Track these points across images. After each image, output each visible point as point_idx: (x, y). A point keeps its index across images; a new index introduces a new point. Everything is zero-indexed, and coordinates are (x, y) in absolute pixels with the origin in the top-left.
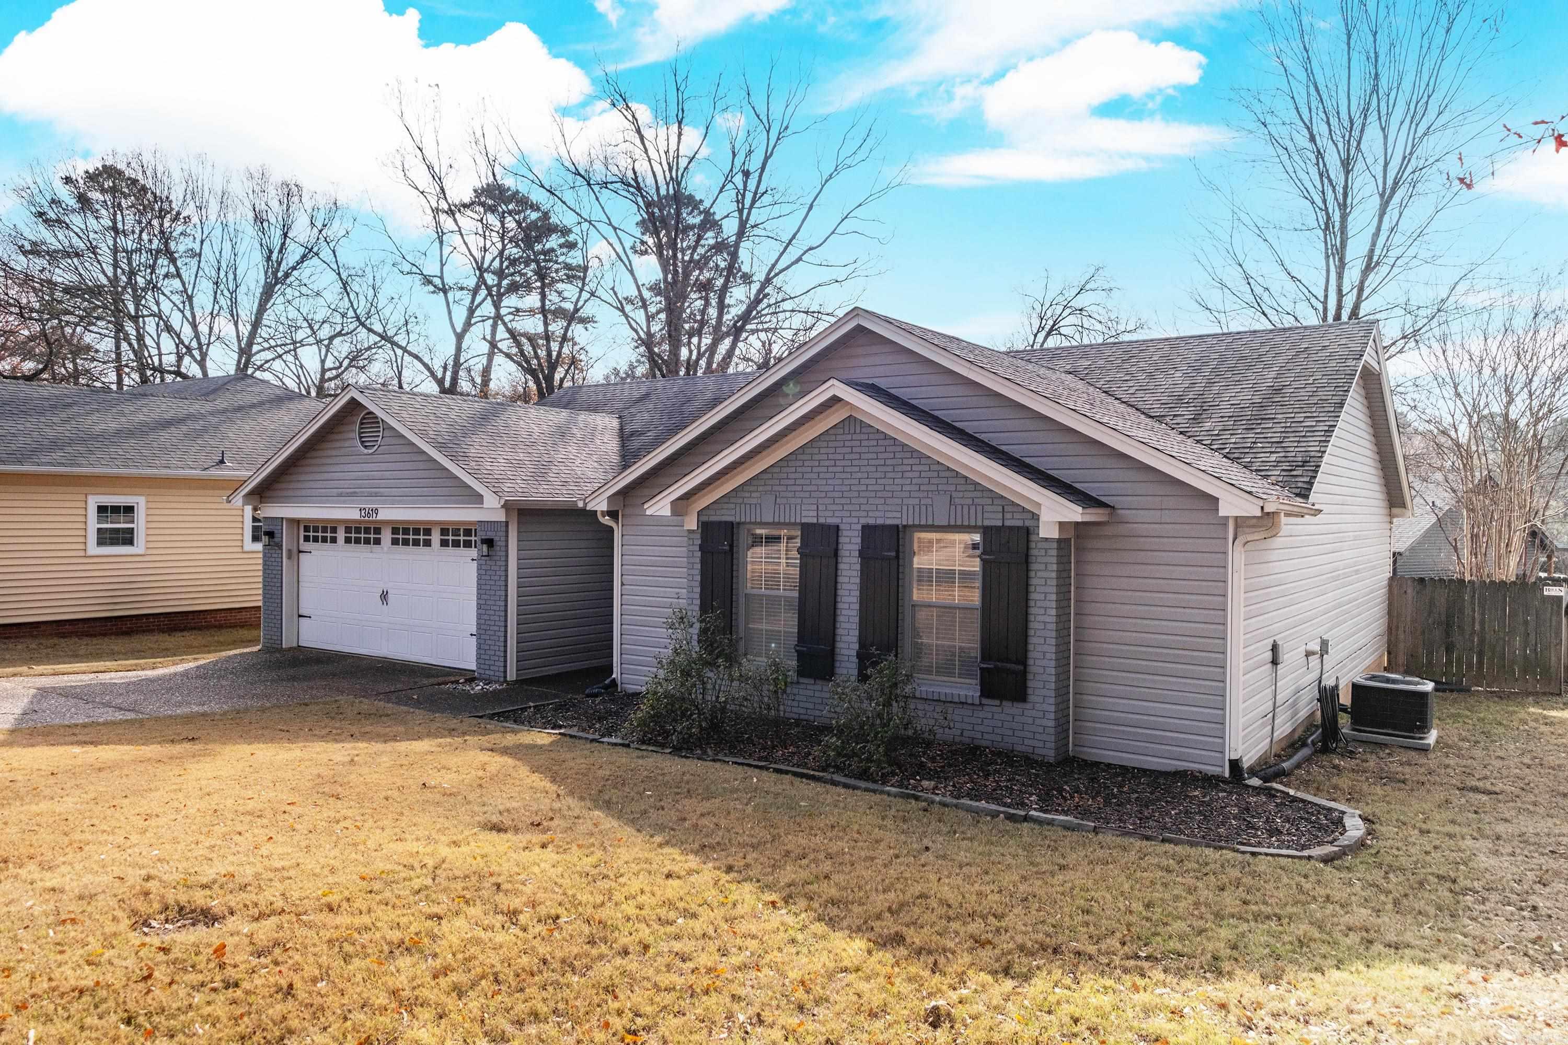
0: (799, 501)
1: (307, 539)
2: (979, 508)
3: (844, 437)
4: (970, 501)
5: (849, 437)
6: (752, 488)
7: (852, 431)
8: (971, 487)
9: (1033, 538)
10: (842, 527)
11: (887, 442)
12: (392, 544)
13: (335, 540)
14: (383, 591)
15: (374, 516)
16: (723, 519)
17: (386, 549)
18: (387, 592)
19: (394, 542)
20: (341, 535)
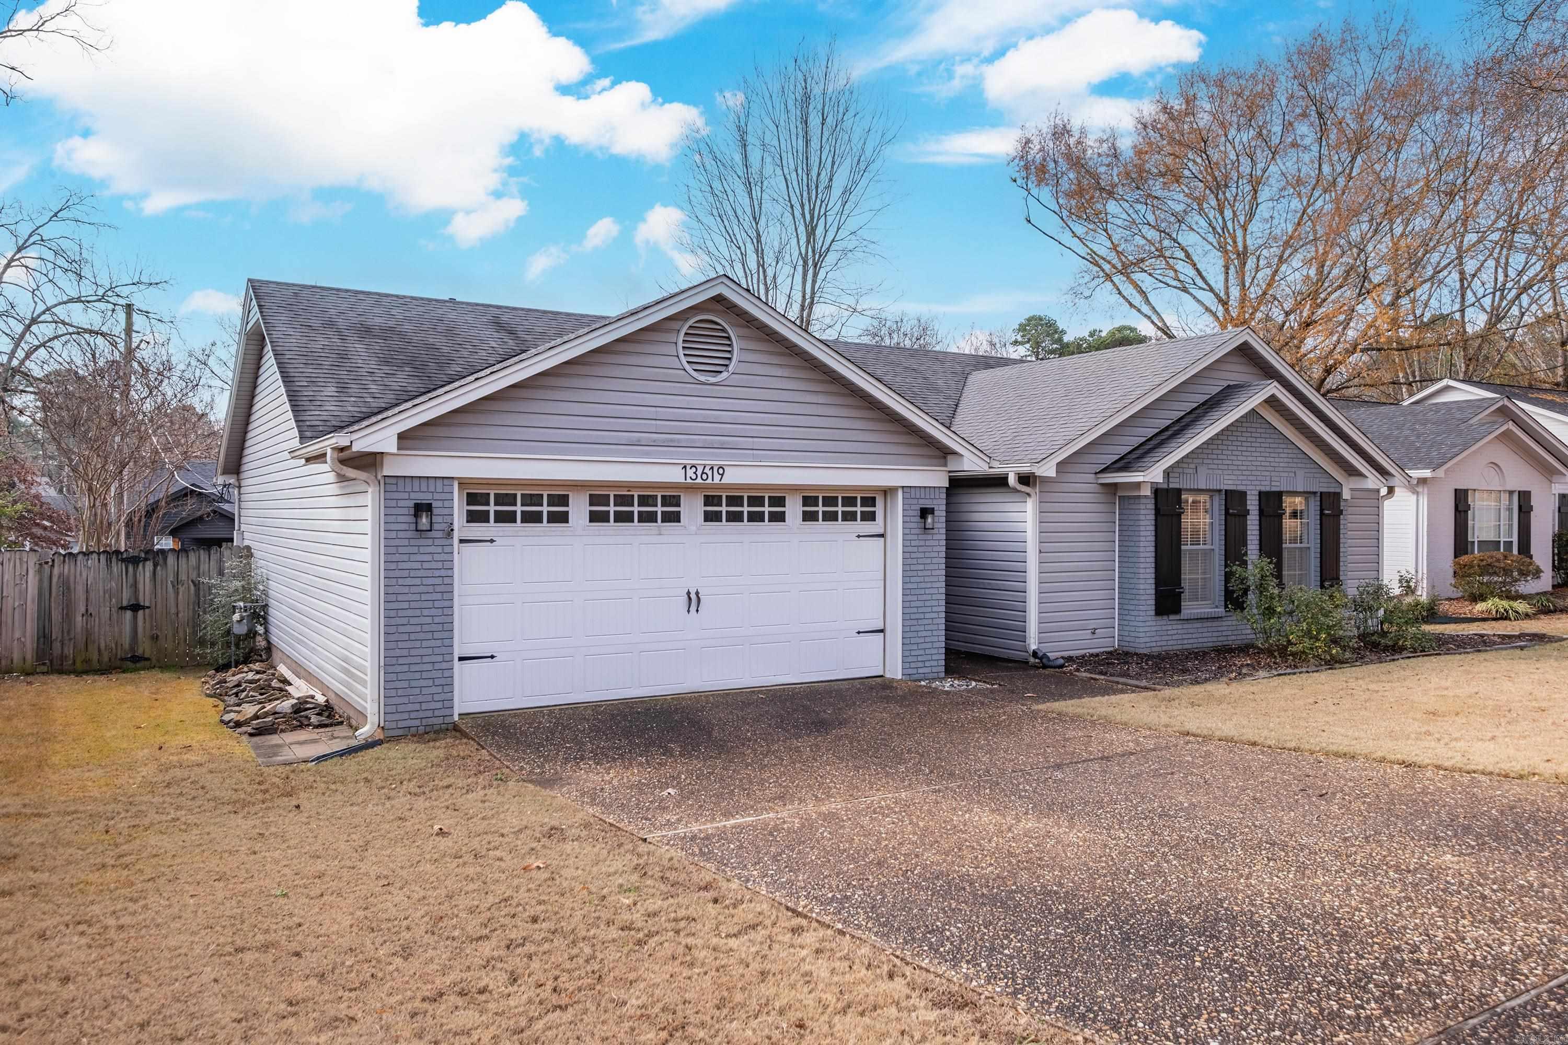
0: (1221, 472)
1: (473, 517)
2: (1317, 480)
4: (1312, 475)
9: (1341, 499)
10: (1247, 493)
12: (705, 520)
13: (562, 518)
14: (689, 593)
15: (717, 478)
16: (1171, 486)
17: (693, 528)
18: (697, 593)
19: (710, 517)
20: (579, 508)
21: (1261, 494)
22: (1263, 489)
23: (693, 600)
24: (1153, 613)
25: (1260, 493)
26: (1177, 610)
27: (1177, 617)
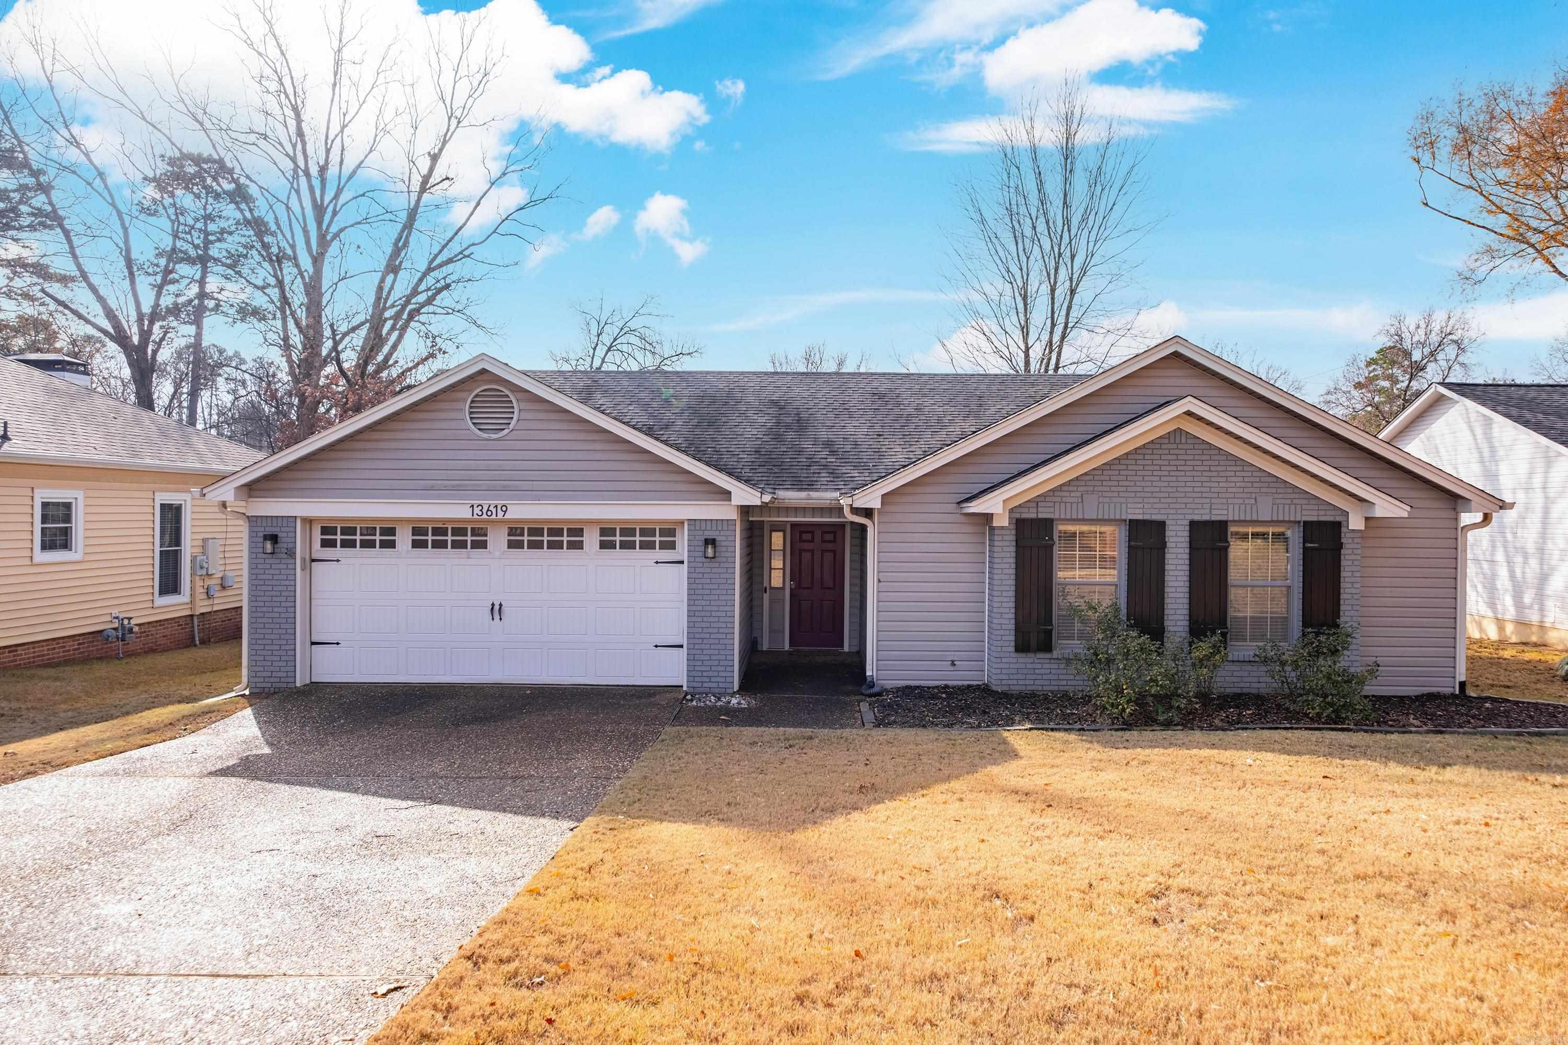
0: (1124, 500)
1: (326, 544)
2: (1299, 507)
3: (1170, 446)
4: (1289, 501)
5: (1175, 446)
6: (1071, 488)
7: (1178, 441)
8: (1290, 491)
9: (1343, 529)
10: (1168, 522)
11: (1213, 452)
12: (509, 547)
13: (391, 545)
14: (493, 605)
15: (500, 514)
16: (1040, 516)
17: (497, 554)
18: (501, 605)
19: (512, 545)
20: (404, 538)
21: (1194, 525)
22: (1197, 518)
23: (497, 611)
24: (1013, 649)
25: (1192, 524)
26: (1046, 646)
27: (1048, 656)
